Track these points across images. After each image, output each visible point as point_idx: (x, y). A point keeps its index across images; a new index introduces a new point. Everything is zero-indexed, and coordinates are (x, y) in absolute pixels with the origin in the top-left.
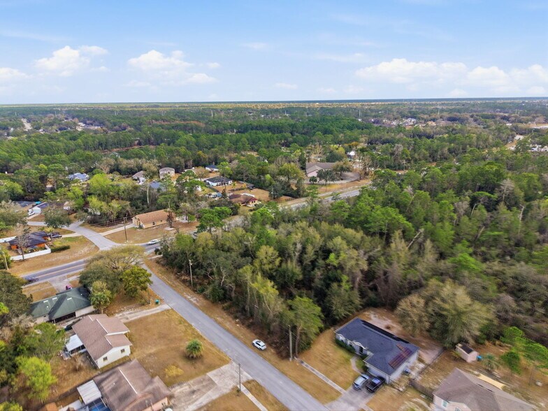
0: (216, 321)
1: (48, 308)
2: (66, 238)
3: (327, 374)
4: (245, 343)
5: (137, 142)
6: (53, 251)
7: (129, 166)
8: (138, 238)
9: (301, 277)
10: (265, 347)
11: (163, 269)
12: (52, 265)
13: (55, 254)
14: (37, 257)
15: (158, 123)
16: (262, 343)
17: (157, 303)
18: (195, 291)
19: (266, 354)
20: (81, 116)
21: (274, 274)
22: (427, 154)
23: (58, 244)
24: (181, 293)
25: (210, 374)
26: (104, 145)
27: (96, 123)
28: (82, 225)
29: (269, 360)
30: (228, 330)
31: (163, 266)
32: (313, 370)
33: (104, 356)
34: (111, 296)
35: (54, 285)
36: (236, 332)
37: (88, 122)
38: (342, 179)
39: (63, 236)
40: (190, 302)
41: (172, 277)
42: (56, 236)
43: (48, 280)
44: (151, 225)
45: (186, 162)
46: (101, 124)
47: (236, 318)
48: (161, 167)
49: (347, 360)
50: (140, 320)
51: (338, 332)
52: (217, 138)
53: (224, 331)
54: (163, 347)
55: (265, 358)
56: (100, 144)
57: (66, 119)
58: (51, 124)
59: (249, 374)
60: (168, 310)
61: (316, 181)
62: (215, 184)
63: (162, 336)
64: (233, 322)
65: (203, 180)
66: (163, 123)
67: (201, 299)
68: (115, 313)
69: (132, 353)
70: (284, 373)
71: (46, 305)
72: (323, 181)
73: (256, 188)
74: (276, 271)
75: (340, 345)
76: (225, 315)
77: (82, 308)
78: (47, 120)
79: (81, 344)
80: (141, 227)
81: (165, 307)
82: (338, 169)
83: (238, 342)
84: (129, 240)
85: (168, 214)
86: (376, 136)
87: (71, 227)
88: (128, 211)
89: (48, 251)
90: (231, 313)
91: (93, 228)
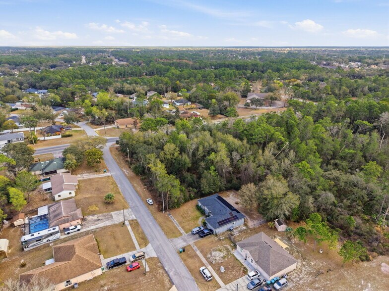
0: (133, 185)
1: (43, 166)
2: (74, 131)
3: (180, 223)
4: (143, 200)
5: (145, 73)
6: (62, 137)
7: (129, 89)
8: (114, 134)
9: (190, 165)
10: (152, 203)
11: (118, 153)
12: (57, 144)
13: (63, 138)
14: (53, 139)
15: (162, 61)
16: (151, 201)
17: (105, 171)
18: (130, 167)
19: (151, 207)
20: (117, 55)
21: (174, 161)
22: (348, 90)
23: (67, 133)
24: (121, 168)
25: (113, 213)
26: (123, 75)
27: (125, 60)
28: (87, 124)
29: (151, 211)
30: (137, 192)
31: (119, 151)
32: (173, 220)
33: (59, 194)
34: (76, 164)
35: (55, 155)
36: (141, 193)
37: (120, 59)
38: (270, 106)
39: (73, 129)
40: (124, 173)
41: (121, 158)
42: (68, 128)
43: (52, 152)
44: (125, 127)
45: (166, 88)
46: (127, 60)
47: (145, 185)
48: (149, 91)
49: (198, 218)
50: (90, 180)
51: (198, 201)
52: (194, 73)
53: (134, 191)
54: (95, 195)
55: (149, 209)
56: (120, 74)
57: (109, 57)
58: (97, 60)
59: (135, 216)
60: (109, 176)
61: (249, 106)
62: (178, 104)
63: (98, 190)
64: (143, 187)
65: (173, 101)
66: (165, 61)
67: (131, 172)
68: (78, 174)
69: (76, 196)
70: (155, 219)
71: (42, 164)
72: (254, 106)
73: (205, 108)
74: (175, 159)
75: (199, 208)
76: (140, 183)
77: (60, 169)
78: (96, 57)
79: (50, 187)
80: (118, 127)
81: (109, 174)
82: (269, 98)
83: (139, 198)
84: (107, 134)
85: (134, 120)
86: (315, 75)
87: (80, 124)
88: (113, 117)
89: (60, 136)
90: (144, 182)
91: (92, 126)
